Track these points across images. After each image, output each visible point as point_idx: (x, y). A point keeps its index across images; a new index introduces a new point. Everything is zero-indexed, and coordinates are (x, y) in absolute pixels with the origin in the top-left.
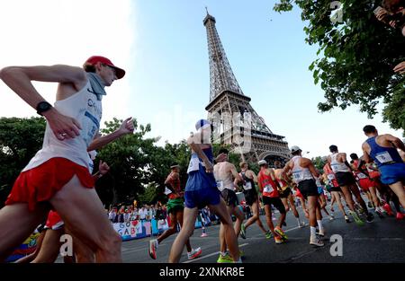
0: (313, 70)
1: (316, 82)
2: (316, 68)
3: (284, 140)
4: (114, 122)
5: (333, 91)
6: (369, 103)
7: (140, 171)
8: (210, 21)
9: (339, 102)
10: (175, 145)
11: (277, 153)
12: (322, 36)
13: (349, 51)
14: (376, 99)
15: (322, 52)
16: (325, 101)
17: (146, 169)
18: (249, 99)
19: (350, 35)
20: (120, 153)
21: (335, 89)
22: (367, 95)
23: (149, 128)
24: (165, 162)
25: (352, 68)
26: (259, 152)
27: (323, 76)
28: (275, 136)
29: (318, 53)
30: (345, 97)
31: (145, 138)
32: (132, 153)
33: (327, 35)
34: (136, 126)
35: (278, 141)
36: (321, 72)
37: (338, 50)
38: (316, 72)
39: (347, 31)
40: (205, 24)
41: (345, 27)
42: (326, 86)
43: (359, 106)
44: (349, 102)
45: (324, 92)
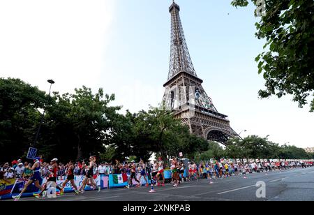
0: (259, 62)
1: (260, 72)
2: (261, 60)
3: (226, 118)
4: (83, 90)
5: (273, 81)
6: (301, 95)
7: (102, 134)
8: (175, 9)
9: (277, 91)
10: (135, 115)
11: (219, 129)
12: (270, 32)
13: (292, 47)
14: (308, 92)
15: (268, 46)
16: (265, 89)
17: (108, 132)
18: (201, 81)
19: (294, 34)
20: (86, 117)
21: (275, 80)
22: (300, 87)
23: (113, 98)
24: (124, 128)
25: (292, 63)
26: (205, 127)
27: (266, 68)
28: (219, 114)
29: (264, 47)
30: (282, 87)
31: (109, 105)
32: (96, 118)
33: (274, 31)
34: (102, 94)
35: (222, 119)
36: (265, 63)
37: (282, 46)
38: (261, 63)
39: (292, 30)
40: (170, 11)
41: (291, 27)
42: (268, 76)
43: (293, 96)
44: (284, 92)
45: (265, 81)
